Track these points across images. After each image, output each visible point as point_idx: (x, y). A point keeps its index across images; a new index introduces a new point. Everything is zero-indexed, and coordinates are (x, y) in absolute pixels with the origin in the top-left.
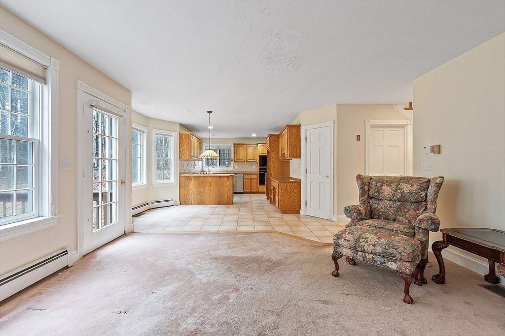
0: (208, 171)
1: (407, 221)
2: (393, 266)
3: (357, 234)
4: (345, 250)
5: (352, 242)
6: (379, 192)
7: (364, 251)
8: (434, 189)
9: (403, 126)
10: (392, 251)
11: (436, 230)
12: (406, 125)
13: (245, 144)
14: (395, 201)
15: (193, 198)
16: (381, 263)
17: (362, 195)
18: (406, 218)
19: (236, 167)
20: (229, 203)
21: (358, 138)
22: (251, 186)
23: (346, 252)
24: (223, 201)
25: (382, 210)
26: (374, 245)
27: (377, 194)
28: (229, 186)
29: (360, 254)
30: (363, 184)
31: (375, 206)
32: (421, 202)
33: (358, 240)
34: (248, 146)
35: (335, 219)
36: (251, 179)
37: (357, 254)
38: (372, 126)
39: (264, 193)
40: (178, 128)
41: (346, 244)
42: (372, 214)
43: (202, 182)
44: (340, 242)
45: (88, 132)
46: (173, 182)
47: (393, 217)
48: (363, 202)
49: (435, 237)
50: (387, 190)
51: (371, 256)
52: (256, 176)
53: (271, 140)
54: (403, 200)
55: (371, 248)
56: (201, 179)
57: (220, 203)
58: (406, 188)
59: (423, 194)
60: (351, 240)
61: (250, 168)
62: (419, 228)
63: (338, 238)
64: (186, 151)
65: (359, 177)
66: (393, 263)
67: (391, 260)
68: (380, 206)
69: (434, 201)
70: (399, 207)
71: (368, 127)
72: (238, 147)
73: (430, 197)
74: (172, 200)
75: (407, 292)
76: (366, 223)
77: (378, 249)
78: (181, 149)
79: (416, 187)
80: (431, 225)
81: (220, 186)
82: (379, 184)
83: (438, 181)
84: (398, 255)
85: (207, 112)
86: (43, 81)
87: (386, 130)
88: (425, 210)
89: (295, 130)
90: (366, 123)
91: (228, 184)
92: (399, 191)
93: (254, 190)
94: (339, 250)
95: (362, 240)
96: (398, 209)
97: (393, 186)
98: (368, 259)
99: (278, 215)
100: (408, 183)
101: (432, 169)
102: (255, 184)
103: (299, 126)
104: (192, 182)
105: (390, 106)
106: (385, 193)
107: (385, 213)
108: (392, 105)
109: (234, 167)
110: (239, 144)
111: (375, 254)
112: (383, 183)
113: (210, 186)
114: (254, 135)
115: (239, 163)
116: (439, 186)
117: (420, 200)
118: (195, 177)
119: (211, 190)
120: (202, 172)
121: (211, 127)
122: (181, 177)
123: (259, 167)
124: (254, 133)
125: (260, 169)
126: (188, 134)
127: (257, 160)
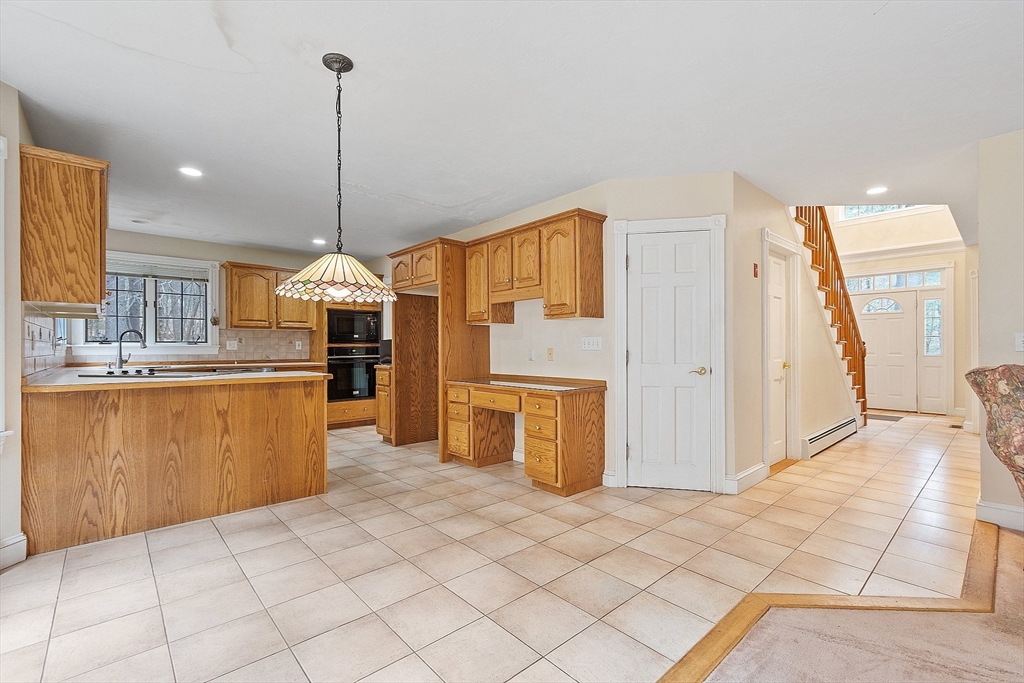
12: (793, 255)
13: (269, 269)
19: (232, 345)
20: (313, 486)
21: (756, 274)
35: (731, 488)
43: (178, 415)
53: (445, 258)
56: (176, 404)
61: (283, 349)
64: (71, 259)
71: (767, 247)
72: (247, 275)
78: (36, 245)
81: (271, 425)
90: (765, 238)
91: (310, 412)
103: (601, 221)
104: (115, 423)
109: (222, 345)
110: (248, 267)
113: (226, 431)
118: (137, 392)
119: (228, 449)
120: (68, 365)
121: (191, 172)
122: (34, 404)
123: (325, 345)
124: (321, 235)
125: (331, 351)
126: (89, 172)
127: (319, 323)
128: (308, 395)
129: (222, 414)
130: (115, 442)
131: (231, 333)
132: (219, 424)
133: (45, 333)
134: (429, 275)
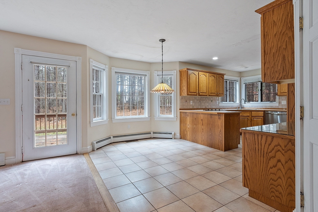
15: (189, 135)
20: (221, 148)
24: (215, 144)
28: (220, 127)
43: (195, 119)
45: (29, 80)
57: (211, 146)
74: (171, 134)
78: (181, 86)
81: (211, 125)
91: (220, 124)
104: (188, 118)
109: (279, 103)
113: (202, 124)
119: (203, 129)
122: (181, 113)
128: (219, 118)
129: (202, 120)
131: (283, 98)
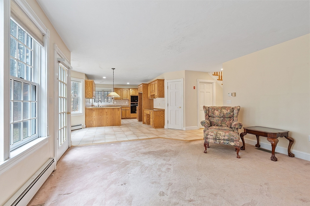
0: (98, 105)
1: (226, 126)
2: (232, 144)
3: (215, 132)
4: (210, 140)
5: (214, 136)
6: (213, 114)
7: (220, 139)
8: (237, 111)
9: (212, 83)
10: (232, 137)
11: (240, 128)
12: (213, 83)
13: (121, 89)
14: (220, 117)
15: (95, 123)
16: (227, 143)
17: (206, 116)
18: (226, 125)
19: (115, 103)
20: (119, 124)
21: (194, 88)
22: (126, 114)
23: (211, 141)
24: (115, 123)
25: (215, 122)
26: (224, 136)
27: (212, 115)
29: (218, 141)
30: (206, 110)
31: (212, 120)
32: (231, 117)
33: (216, 135)
34: (123, 90)
35: (184, 129)
36: (126, 110)
37: (216, 141)
38: (200, 82)
39: (135, 118)
40: (84, 77)
41: (211, 137)
42: (211, 124)
44: (208, 137)
45: (57, 79)
46: (81, 112)
47: (220, 124)
48: (206, 119)
49: (241, 131)
50: (217, 113)
51: (223, 141)
52: (129, 108)
53: (144, 87)
54: (224, 117)
55: (223, 138)
56: (101, 111)
57: (113, 125)
58: (225, 111)
59: (232, 113)
60: (213, 135)
61: (124, 103)
62: (235, 128)
63: (207, 135)
64: (90, 92)
65: (204, 107)
66: (232, 143)
67: (231, 141)
68: (215, 120)
69: (237, 117)
70: (222, 120)
71: (198, 82)
73: (235, 115)
74: (81, 125)
75: (238, 154)
76: (213, 128)
77: (226, 138)
78: (86, 91)
79: (229, 111)
80: (239, 126)
81: (113, 114)
82: (213, 110)
83: (238, 108)
84: (235, 139)
85: (112, 69)
86: (42, 44)
87: (205, 84)
88: (233, 121)
89: (161, 82)
90: (198, 81)
91: (118, 113)
92: (222, 113)
93: (128, 116)
94: (208, 140)
95: (218, 135)
96: (222, 121)
97: (219, 111)
98: (221, 143)
99: (154, 129)
100: (225, 109)
101: (232, 103)
102: (128, 113)
103: (164, 80)
104: (94, 113)
105: (207, 73)
106: (216, 114)
107: (217, 123)
108: (208, 73)
109: (114, 103)
110: (117, 89)
111: (224, 140)
112: (215, 109)
113: (107, 115)
114: (128, 83)
115: (117, 100)
116: (239, 110)
117: (231, 116)
118: (96, 109)
119: (107, 117)
120: (92, 106)
121: (104, 78)
122: (86, 110)
123: (130, 103)
124: (128, 82)
125: (131, 104)
126: (91, 81)
127: (129, 98)
128: (118, 110)
129: (106, 112)
130: (94, 115)
131: (115, 100)
132: (106, 114)
133: (88, 101)
134: (141, 90)
